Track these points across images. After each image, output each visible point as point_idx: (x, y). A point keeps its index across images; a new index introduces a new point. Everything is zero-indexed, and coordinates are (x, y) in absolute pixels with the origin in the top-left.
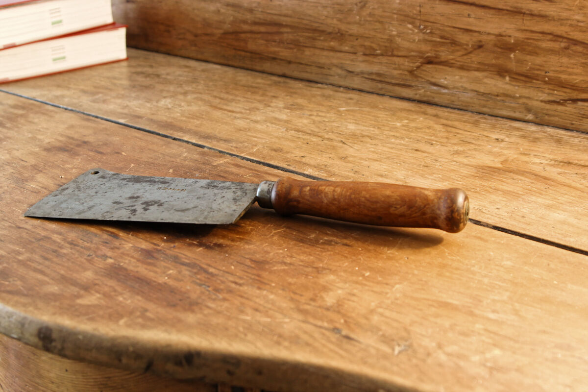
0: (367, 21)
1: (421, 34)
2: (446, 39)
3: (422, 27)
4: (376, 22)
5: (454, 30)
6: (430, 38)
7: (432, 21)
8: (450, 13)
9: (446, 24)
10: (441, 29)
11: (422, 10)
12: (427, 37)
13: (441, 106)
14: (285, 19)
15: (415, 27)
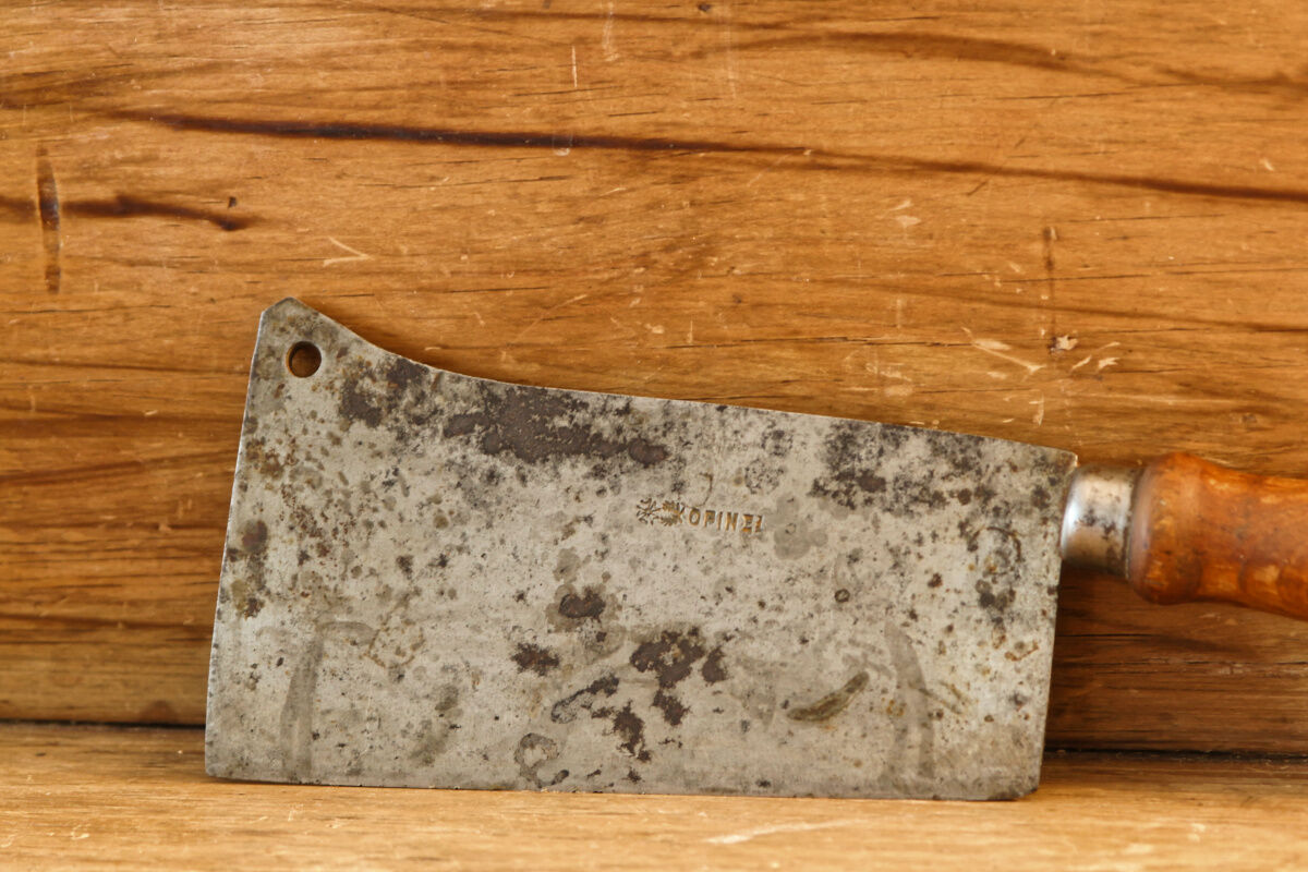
0: (722, 342)
1: (1063, 384)
2: (1213, 393)
3: (1065, 343)
4: (779, 342)
5: (1259, 338)
6: (1118, 399)
7: (1128, 308)
8: (1230, 254)
9: (1209, 314)
10: (1182, 347)
11: (1060, 255)
12: (1096, 394)
13: (1219, 755)
14: (158, 381)
15: (1023, 348)
